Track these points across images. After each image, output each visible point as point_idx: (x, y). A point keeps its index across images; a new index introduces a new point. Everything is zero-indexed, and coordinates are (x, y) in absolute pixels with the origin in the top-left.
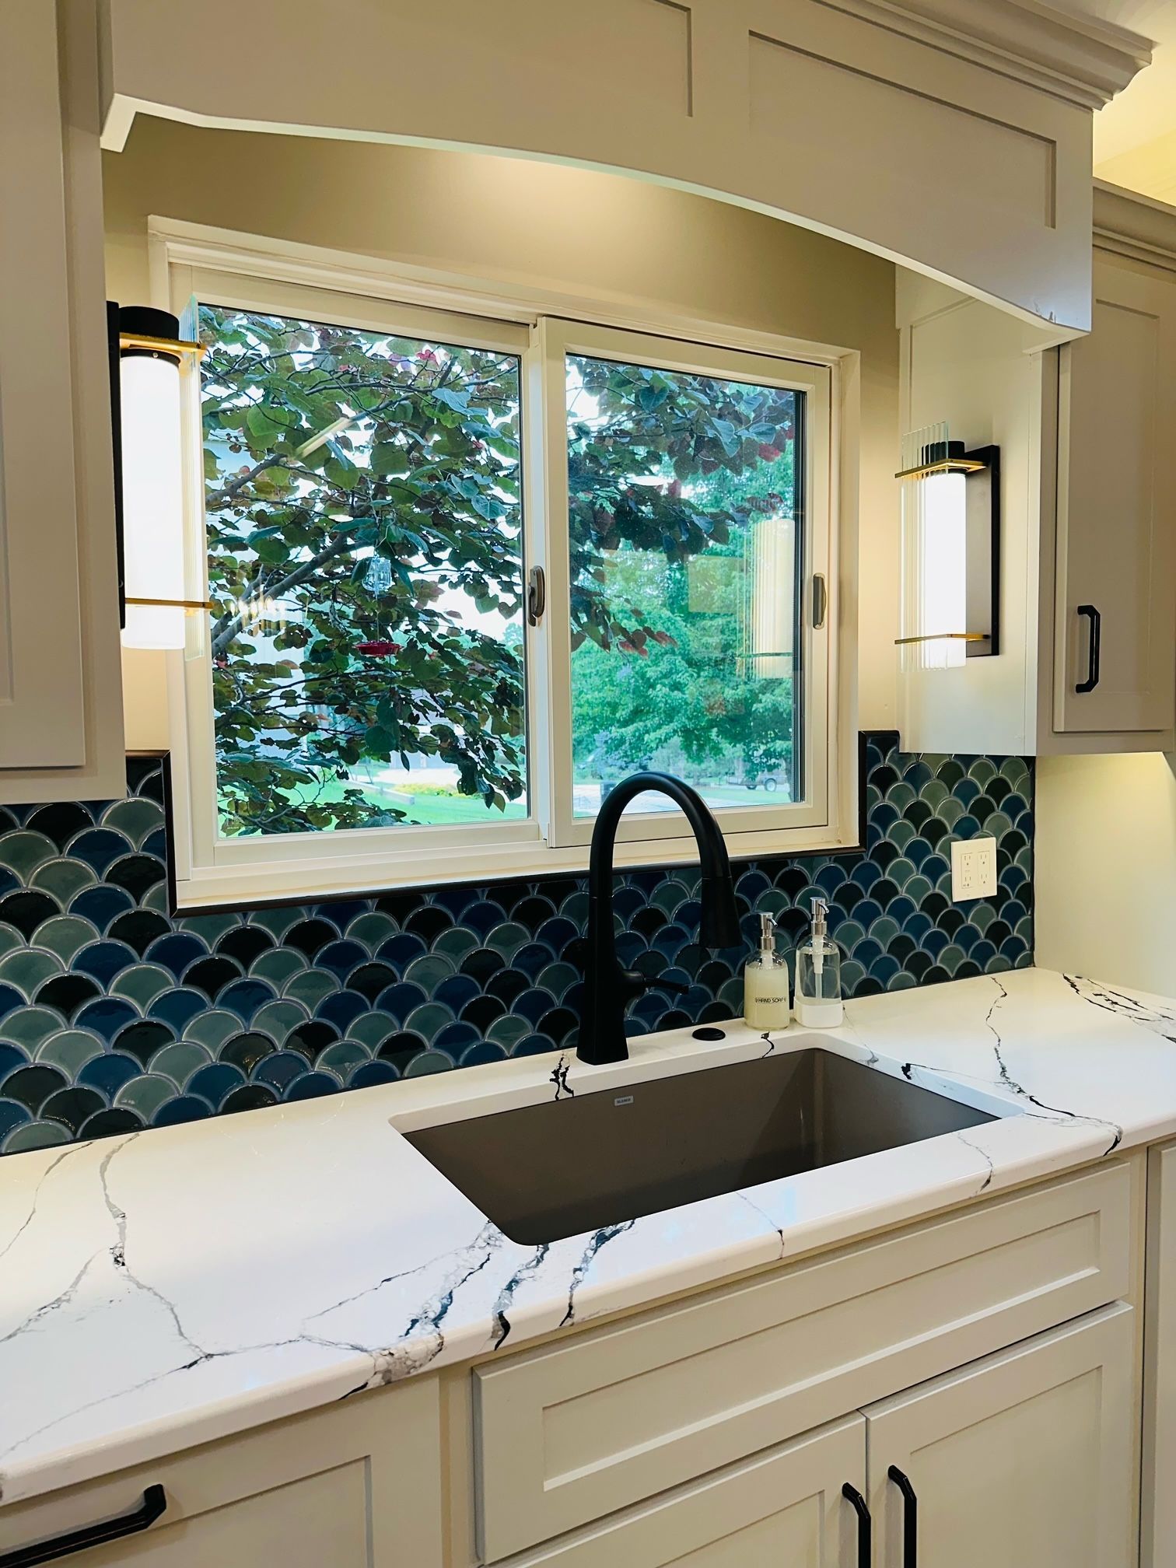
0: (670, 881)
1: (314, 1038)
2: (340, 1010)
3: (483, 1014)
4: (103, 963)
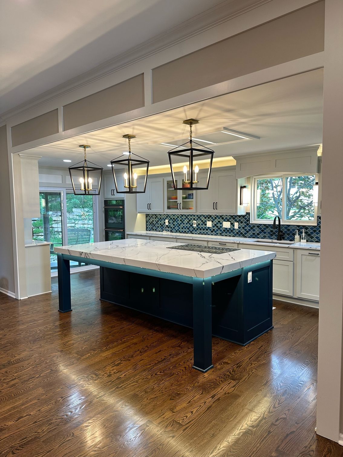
0: (292, 226)
1: (258, 234)
2: (260, 232)
3: (272, 235)
4: (245, 226)
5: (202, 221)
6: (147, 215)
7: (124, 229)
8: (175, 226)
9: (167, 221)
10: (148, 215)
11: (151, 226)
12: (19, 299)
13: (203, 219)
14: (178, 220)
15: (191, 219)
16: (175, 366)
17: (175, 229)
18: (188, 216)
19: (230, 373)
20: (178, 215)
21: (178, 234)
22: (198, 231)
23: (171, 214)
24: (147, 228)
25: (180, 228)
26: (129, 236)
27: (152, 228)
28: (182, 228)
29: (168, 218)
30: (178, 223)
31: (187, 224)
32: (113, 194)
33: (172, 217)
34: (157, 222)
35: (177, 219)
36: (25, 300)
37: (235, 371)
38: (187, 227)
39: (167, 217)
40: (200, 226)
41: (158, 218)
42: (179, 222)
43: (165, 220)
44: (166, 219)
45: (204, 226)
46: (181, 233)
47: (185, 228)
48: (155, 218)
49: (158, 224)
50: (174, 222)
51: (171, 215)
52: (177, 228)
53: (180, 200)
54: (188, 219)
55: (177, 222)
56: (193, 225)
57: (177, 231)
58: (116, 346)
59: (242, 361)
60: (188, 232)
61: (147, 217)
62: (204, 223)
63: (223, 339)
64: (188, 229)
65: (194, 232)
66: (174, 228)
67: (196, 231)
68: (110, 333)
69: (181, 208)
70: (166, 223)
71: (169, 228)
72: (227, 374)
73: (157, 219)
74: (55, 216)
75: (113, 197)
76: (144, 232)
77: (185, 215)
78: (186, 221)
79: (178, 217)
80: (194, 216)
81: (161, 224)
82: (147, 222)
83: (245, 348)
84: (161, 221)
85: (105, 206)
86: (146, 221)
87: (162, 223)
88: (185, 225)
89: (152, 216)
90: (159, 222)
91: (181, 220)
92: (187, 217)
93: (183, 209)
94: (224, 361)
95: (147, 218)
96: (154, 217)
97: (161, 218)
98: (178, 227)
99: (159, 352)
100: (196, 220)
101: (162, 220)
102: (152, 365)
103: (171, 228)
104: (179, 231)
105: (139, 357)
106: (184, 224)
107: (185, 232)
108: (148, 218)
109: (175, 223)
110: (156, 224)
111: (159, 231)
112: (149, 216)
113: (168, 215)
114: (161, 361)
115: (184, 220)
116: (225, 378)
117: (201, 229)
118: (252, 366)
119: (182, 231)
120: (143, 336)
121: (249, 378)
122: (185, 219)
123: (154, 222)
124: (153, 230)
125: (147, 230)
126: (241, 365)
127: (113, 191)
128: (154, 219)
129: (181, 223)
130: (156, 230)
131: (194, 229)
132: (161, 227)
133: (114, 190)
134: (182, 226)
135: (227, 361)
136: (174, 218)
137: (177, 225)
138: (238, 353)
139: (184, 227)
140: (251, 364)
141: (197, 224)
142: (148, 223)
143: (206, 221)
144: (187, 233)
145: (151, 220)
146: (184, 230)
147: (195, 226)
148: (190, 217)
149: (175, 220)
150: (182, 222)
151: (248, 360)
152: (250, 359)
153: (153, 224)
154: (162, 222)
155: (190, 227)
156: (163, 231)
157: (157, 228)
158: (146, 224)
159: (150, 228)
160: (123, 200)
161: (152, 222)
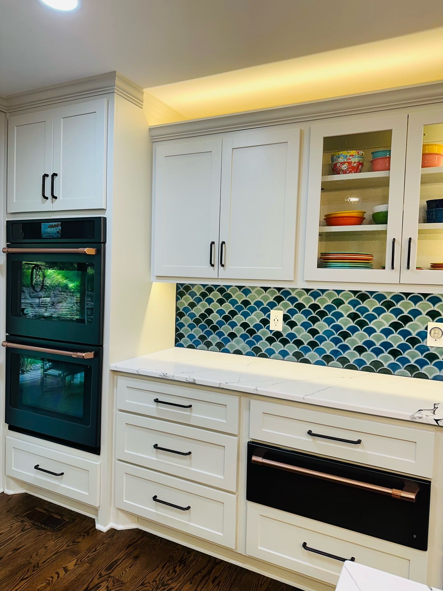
6: (183, 290)
7: (98, 347)
8: (322, 339)
9: (276, 314)
10: (187, 288)
11: (198, 332)
14: (338, 315)
15: (415, 313)
17: (321, 351)
18: (398, 298)
20: (339, 292)
24: (179, 336)
25: (344, 348)
27: (202, 338)
28: (360, 350)
29: (285, 306)
30: (337, 328)
31: (387, 332)
32: (48, 194)
33: (307, 300)
34: (226, 318)
35: (330, 308)
38: (387, 345)
39: (279, 299)
41: (234, 302)
42: (346, 323)
43: (265, 311)
44: (272, 305)
46: (352, 368)
47: (378, 352)
48: (221, 302)
49: (233, 325)
50: (314, 320)
52: (328, 347)
54: (398, 312)
55: (329, 322)
56: (425, 338)
57: (328, 359)
60: (392, 366)
61: (180, 294)
64: (395, 353)
65: (430, 370)
66: (313, 344)
70: (271, 325)
71: (284, 342)
73: (227, 307)
75: (49, 205)
77: (380, 297)
78: (385, 320)
79: (339, 303)
81: (245, 325)
82: (180, 314)
84: (246, 315)
85: (8, 246)
86: (177, 309)
87: (252, 320)
88: (378, 338)
89: (204, 295)
90: (239, 319)
91: (353, 316)
92: (389, 305)
95: (182, 300)
96: (215, 295)
97: (246, 303)
98: (336, 341)
101: (253, 310)
103: (298, 343)
104: (344, 361)
106: (370, 331)
107: (374, 367)
108: (186, 300)
109: (322, 326)
110: (220, 323)
111: (238, 352)
112: (193, 294)
115: (371, 318)
119: (360, 362)
122: (379, 311)
123: (215, 318)
124: (208, 344)
125: (181, 346)
127: (48, 180)
128: (215, 306)
129: (354, 329)
130: (220, 345)
132: (244, 337)
133: (56, 179)
136: (314, 307)
137: (328, 333)
139: (369, 343)
142: (187, 320)
145: (200, 309)
146: (369, 357)
148: (407, 305)
149: (322, 314)
150: (362, 324)
153: (209, 322)
154: (255, 318)
155: (404, 347)
156: (257, 352)
157: (226, 341)
158: (177, 320)
159: (191, 337)
160: (101, 217)
161: (203, 316)
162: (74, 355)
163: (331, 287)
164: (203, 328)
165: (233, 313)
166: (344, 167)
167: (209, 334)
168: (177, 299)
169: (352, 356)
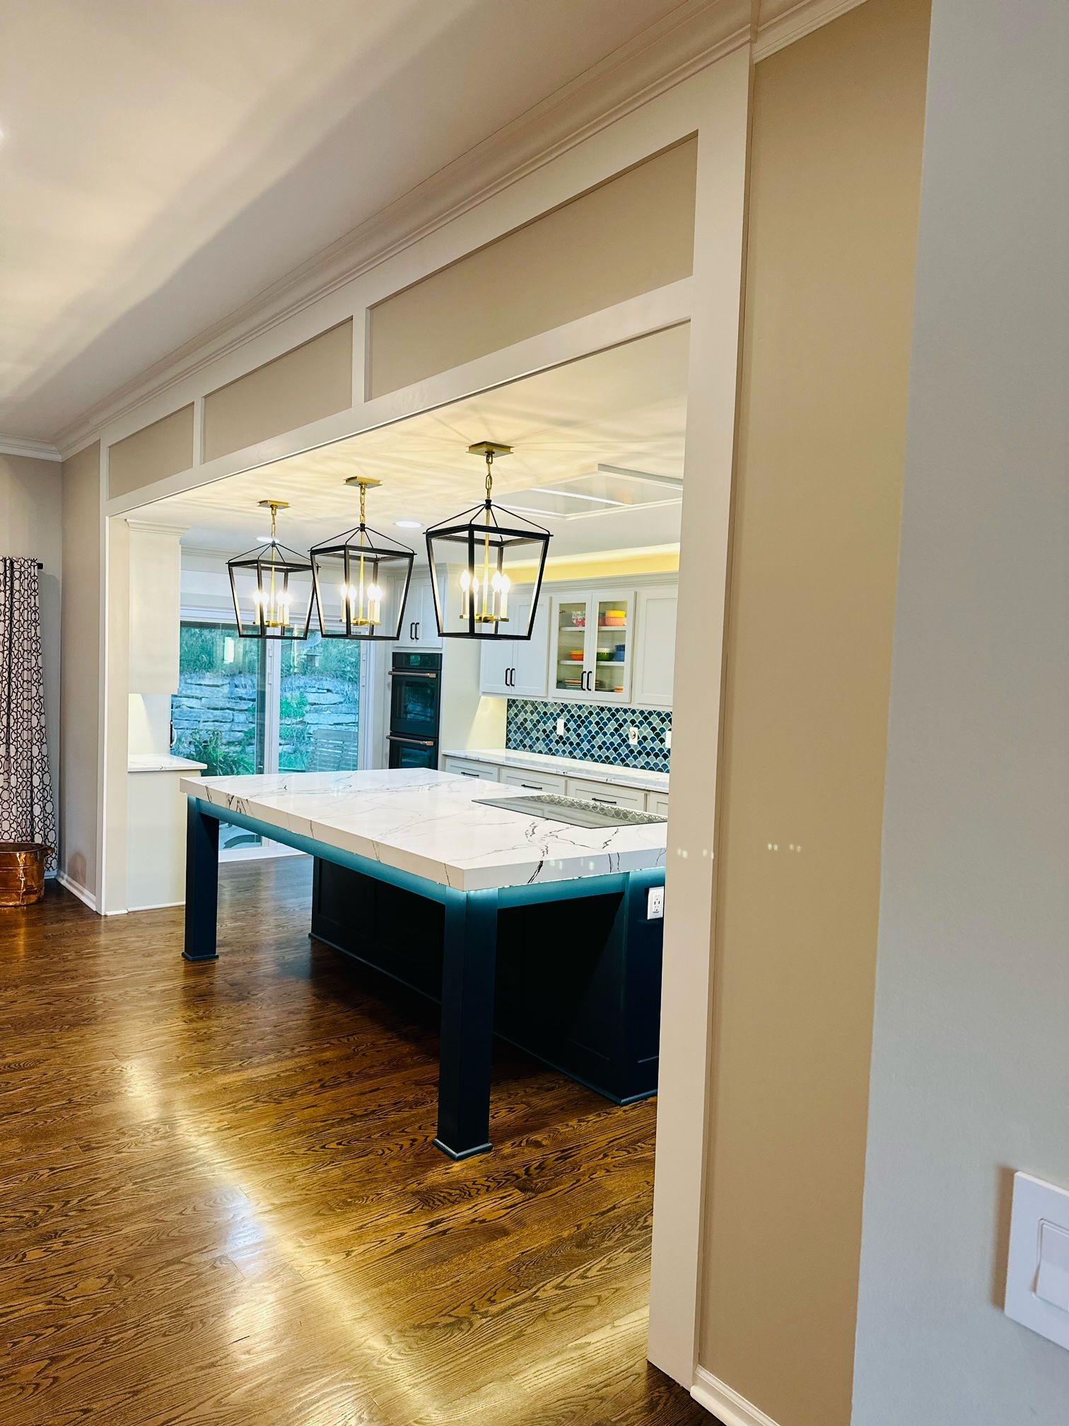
5: (654, 729)
6: (511, 703)
7: (436, 739)
8: (582, 741)
9: (560, 722)
10: (514, 701)
11: (519, 737)
12: (103, 914)
13: (656, 721)
14: (590, 723)
15: (625, 721)
16: (388, 1134)
17: (582, 750)
18: (617, 710)
19: (527, 1171)
20: (591, 706)
21: (588, 765)
22: (642, 760)
23: (573, 703)
24: (509, 740)
25: (593, 747)
26: (448, 761)
27: (521, 741)
28: (600, 748)
29: (565, 716)
30: (590, 732)
31: (612, 735)
32: (413, 636)
33: (576, 712)
34: (535, 726)
35: (587, 717)
36: (117, 919)
37: (543, 1169)
38: (612, 744)
39: (562, 711)
40: (648, 745)
41: (539, 713)
42: (594, 728)
43: (555, 720)
44: (558, 715)
45: (657, 745)
46: (596, 761)
47: (608, 749)
48: (532, 713)
49: (538, 731)
50: (579, 726)
51: (573, 707)
52: (585, 746)
53: (589, 663)
54: (617, 720)
55: (586, 727)
56: (628, 739)
57: (585, 755)
58: (270, 1062)
59: (585, 1144)
60: (615, 759)
61: (509, 706)
62: (658, 735)
63: (575, 1078)
64: (616, 750)
65: (631, 761)
66: (578, 744)
67: (635, 758)
68: (276, 1027)
69: (593, 686)
70: (557, 730)
71: (564, 743)
72: (516, 1172)
73: (536, 717)
74: (314, 690)
75: (414, 643)
76: (500, 753)
77: (610, 710)
78: (612, 726)
79: (591, 713)
80: (634, 712)
81: (544, 731)
82: (509, 723)
83: (619, 1112)
84: (545, 723)
85: (393, 670)
86: (508, 718)
87: (548, 727)
88: (608, 739)
89: (523, 707)
90: (541, 726)
91: (597, 723)
92: (613, 715)
93: (596, 690)
94: (531, 1139)
95: (510, 711)
96: (529, 708)
97: (545, 713)
98: (589, 742)
99: (370, 1092)
100: (636, 726)
101: (549, 719)
102: (330, 1122)
103: (571, 744)
104: (592, 756)
105: (310, 1099)
106: (605, 734)
107: (607, 760)
108: (513, 711)
109: (583, 731)
111: (540, 752)
112: (517, 707)
113: (566, 706)
114: (361, 1116)
115: (605, 724)
116: (504, 1181)
117: (648, 754)
118: (602, 1162)
119: (600, 757)
120: (357, 1047)
121: (571, 1190)
122: (609, 719)
123: (529, 725)
124: (525, 746)
125: (509, 748)
126: (574, 1155)
127: (414, 626)
128: (529, 716)
129: (597, 733)
130: (531, 747)
131: (632, 752)
132: (543, 740)
133: (418, 626)
134: (599, 740)
135: (540, 1139)
136: (579, 717)
137: (585, 735)
138: (588, 1122)
139: (604, 743)
140: (605, 1156)
141: (639, 738)
142: (513, 727)
143: (663, 730)
144: (611, 763)
145: (520, 719)
146: (604, 753)
147: (633, 742)
148: (621, 715)
149: (583, 722)
150: (601, 729)
151: (604, 1143)
152: (612, 1141)
153: (525, 729)
155: (620, 745)
156: (550, 752)
157: (534, 743)
158: (507, 727)
159: (515, 741)
160: (438, 654)
161: (522, 724)
162: (421, 743)
163: (587, 704)
164: (522, 733)
165: (538, 722)
166: (574, 622)
167: (525, 738)
168: (508, 711)
169: (596, 752)
